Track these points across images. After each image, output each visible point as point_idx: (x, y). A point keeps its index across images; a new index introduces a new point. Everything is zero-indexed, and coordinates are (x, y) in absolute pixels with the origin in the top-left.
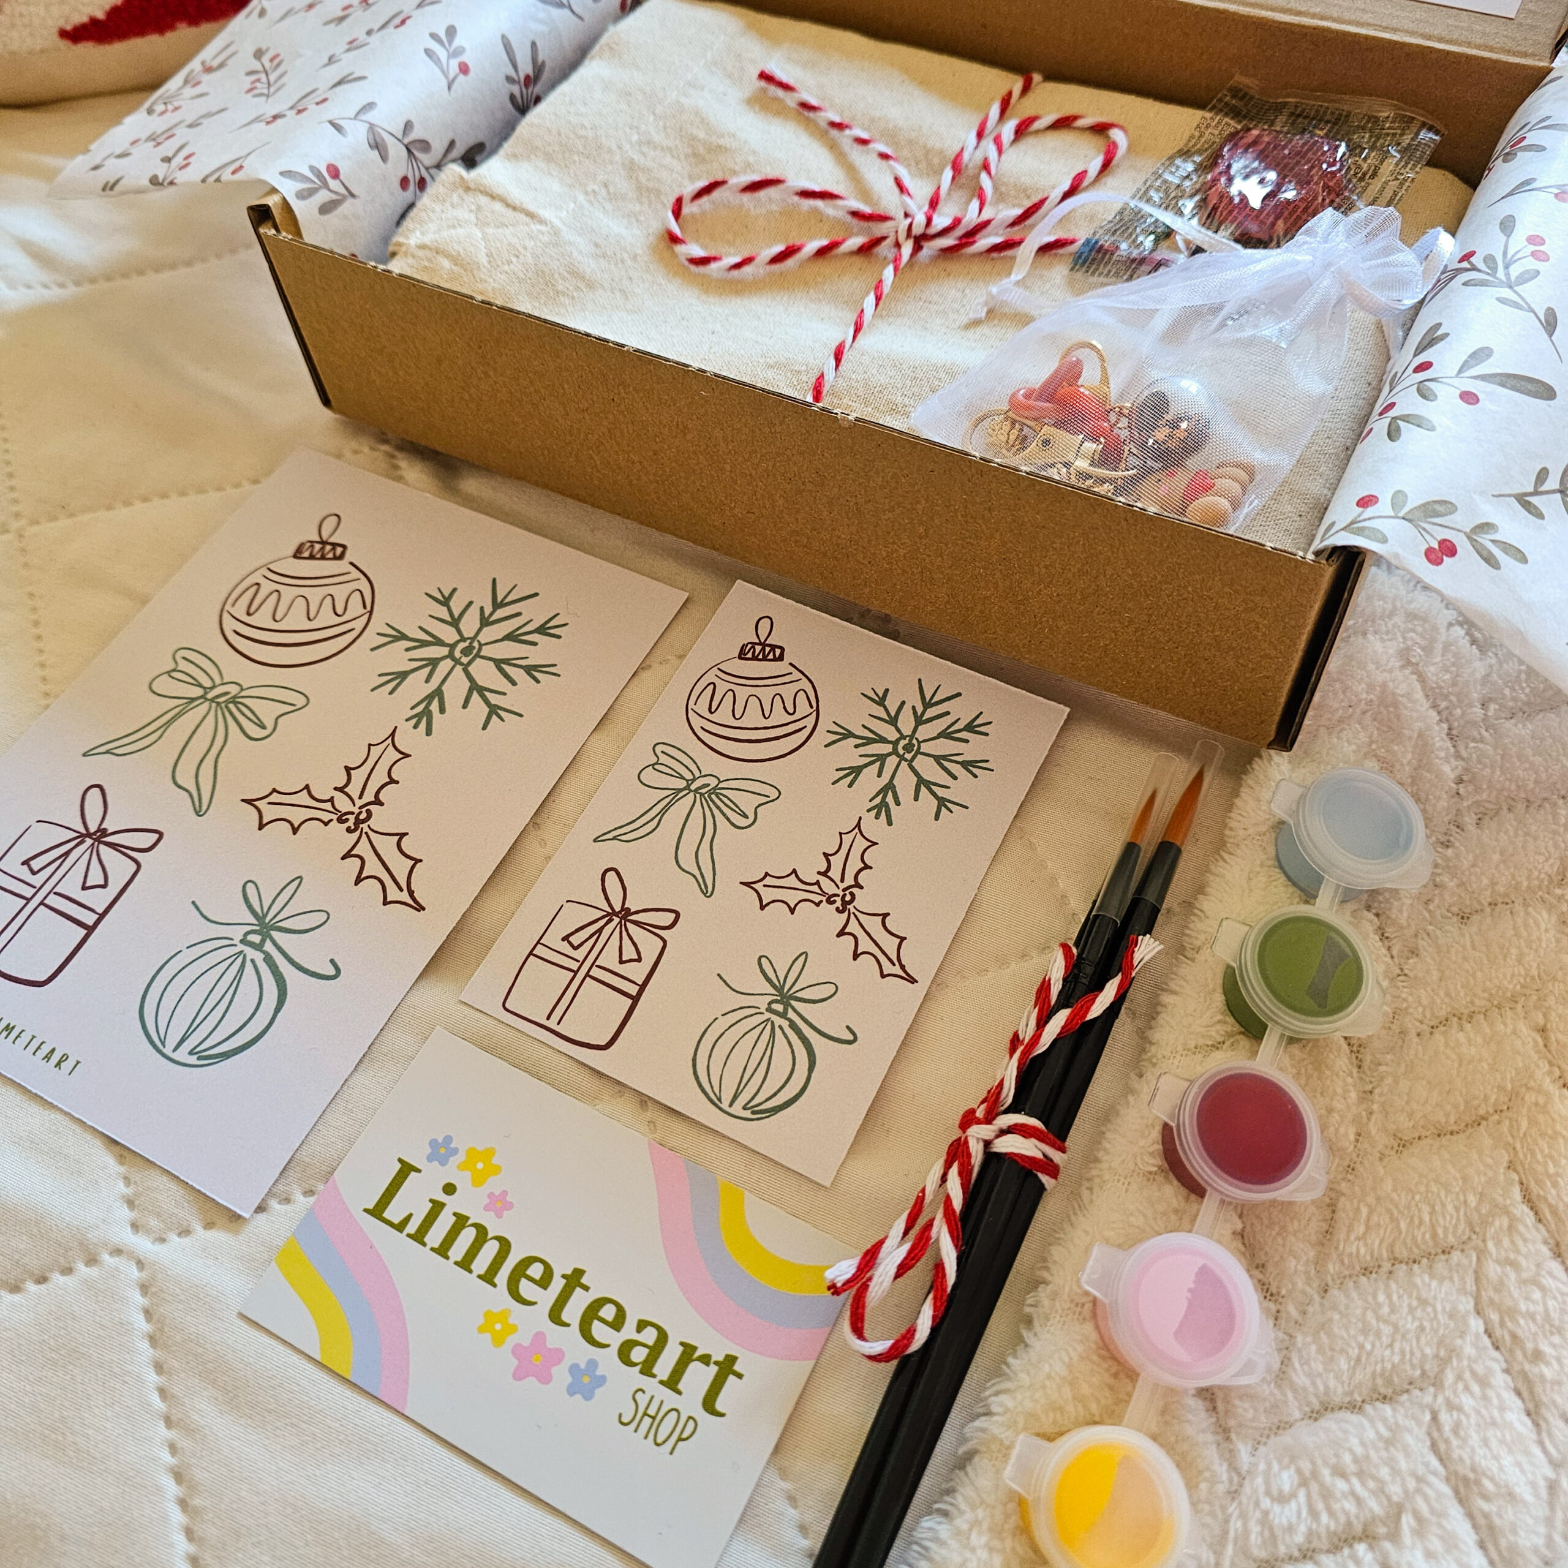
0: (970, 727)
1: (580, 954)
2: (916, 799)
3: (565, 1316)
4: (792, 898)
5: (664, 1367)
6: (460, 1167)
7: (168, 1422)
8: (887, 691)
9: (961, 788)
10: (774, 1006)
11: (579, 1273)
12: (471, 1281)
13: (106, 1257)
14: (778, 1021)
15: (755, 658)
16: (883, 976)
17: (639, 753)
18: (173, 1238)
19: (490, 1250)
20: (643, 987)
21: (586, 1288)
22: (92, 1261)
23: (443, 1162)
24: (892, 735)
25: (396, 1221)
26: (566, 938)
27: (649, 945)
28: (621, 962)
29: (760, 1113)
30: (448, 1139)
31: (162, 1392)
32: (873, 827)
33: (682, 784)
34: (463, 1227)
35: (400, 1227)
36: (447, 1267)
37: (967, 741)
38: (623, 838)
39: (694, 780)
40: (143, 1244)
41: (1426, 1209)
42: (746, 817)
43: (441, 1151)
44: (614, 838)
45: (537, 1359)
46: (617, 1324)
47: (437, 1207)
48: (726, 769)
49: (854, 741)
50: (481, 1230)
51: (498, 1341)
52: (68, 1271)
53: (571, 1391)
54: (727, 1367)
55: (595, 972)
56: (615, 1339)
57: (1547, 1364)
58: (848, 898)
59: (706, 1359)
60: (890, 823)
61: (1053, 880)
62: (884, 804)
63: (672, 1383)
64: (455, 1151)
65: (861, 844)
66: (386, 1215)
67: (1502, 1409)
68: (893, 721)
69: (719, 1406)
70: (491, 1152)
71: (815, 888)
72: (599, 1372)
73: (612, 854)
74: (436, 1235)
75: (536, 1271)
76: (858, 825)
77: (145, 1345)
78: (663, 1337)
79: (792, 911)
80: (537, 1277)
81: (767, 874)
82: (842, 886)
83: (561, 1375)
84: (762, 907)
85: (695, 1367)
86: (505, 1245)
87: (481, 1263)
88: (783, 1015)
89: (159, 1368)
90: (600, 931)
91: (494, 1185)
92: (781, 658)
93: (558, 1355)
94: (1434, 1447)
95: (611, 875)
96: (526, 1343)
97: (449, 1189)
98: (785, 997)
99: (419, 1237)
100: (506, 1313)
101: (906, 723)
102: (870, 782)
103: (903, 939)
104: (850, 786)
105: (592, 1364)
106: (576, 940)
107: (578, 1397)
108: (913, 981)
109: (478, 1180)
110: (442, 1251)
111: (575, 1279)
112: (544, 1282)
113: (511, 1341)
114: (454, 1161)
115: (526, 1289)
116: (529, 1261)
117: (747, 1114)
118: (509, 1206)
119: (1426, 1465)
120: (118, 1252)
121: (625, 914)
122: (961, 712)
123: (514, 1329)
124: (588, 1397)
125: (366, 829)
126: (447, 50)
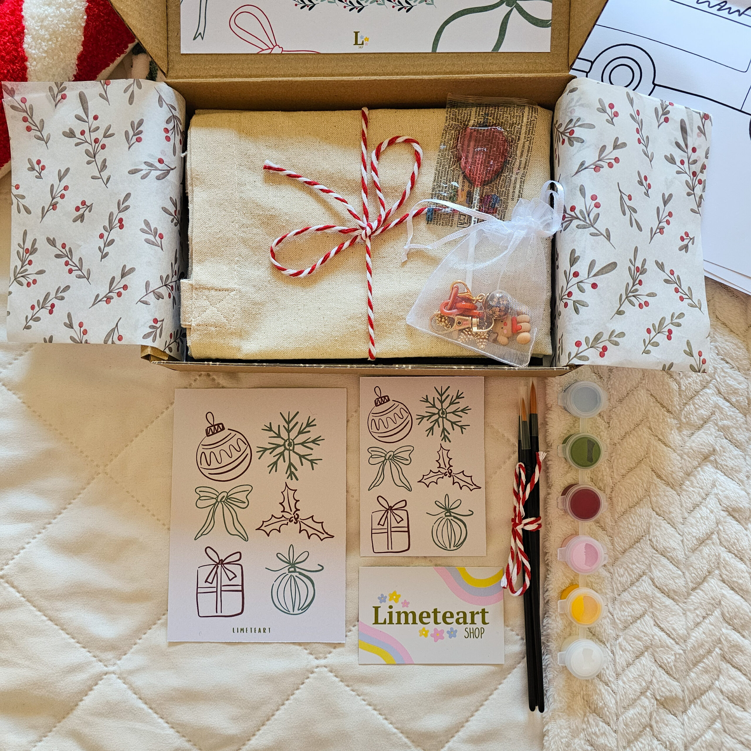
0: (458, 397)
1: (385, 526)
2: (454, 430)
3: (438, 621)
4: (434, 479)
5: (469, 620)
6: (390, 600)
7: (359, 695)
8: (427, 396)
9: (465, 419)
10: (447, 514)
11: (435, 610)
12: (411, 626)
13: (316, 670)
14: (450, 518)
15: (381, 404)
16: (471, 490)
17: (365, 455)
18: (328, 655)
19: (410, 616)
20: (408, 527)
21: (440, 612)
22: (312, 672)
23: (385, 601)
24: (436, 411)
25: (383, 622)
26: (379, 524)
27: (403, 514)
28: (398, 523)
29: (458, 546)
30: (382, 595)
31: (353, 690)
32: (446, 445)
33: (383, 459)
34: (400, 614)
35: (385, 623)
36: (403, 626)
37: (459, 402)
38: (376, 485)
39: (386, 455)
40: (322, 662)
41: (634, 493)
42: (408, 460)
43: (382, 599)
44: (374, 486)
45: (438, 635)
46: (452, 616)
47: (391, 613)
48: (393, 447)
49: (426, 419)
50: (405, 613)
51: (426, 636)
52: (308, 678)
53: (450, 637)
54: (484, 612)
55: (393, 530)
56: (453, 620)
57: (673, 513)
58: (450, 471)
59: (478, 613)
60: (450, 442)
61: (503, 435)
62: (445, 436)
63: (473, 622)
64: (386, 597)
65: (445, 452)
66: (379, 622)
67: (666, 530)
68: (434, 406)
69: (487, 622)
70: (395, 592)
71: (439, 473)
72: (454, 630)
73: (377, 491)
74: (395, 620)
75: (425, 615)
76: (441, 447)
77: (341, 683)
78: (465, 614)
79: (437, 483)
80: (426, 616)
81: (424, 476)
82: (447, 468)
83: (446, 635)
84: (428, 486)
85: (476, 616)
86: (414, 613)
87: (410, 620)
88: (450, 516)
89: (348, 686)
90: (387, 517)
91: (401, 600)
92: (389, 400)
93: (442, 631)
94: (653, 547)
95: (380, 498)
96: (433, 633)
97: (391, 607)
98: (448, 510)
99: (391, 622)
100: (424, 628)
101: (438, 404)
102: (438, 430)
103: (471, 477)
104: (432, 435)
105: (452, 629)
106: (382, 523)
107: (453, 638)
108: (480, 488)
109: (396, 601)
110: (399, 622)
111: (435, 612)
112: (429, 616)
113: (429, 634)
114: (387, 600)
115: (425, 620)
116: (421, 614)
117: (456, 548)
118: (408, 603)
119: (652, 552)
120: (317, 667)
121: (391, 508)
122: (453, 393)
123: (428, 631)
124: (455, 637)
125: (300, 520)
126: (152, 234)
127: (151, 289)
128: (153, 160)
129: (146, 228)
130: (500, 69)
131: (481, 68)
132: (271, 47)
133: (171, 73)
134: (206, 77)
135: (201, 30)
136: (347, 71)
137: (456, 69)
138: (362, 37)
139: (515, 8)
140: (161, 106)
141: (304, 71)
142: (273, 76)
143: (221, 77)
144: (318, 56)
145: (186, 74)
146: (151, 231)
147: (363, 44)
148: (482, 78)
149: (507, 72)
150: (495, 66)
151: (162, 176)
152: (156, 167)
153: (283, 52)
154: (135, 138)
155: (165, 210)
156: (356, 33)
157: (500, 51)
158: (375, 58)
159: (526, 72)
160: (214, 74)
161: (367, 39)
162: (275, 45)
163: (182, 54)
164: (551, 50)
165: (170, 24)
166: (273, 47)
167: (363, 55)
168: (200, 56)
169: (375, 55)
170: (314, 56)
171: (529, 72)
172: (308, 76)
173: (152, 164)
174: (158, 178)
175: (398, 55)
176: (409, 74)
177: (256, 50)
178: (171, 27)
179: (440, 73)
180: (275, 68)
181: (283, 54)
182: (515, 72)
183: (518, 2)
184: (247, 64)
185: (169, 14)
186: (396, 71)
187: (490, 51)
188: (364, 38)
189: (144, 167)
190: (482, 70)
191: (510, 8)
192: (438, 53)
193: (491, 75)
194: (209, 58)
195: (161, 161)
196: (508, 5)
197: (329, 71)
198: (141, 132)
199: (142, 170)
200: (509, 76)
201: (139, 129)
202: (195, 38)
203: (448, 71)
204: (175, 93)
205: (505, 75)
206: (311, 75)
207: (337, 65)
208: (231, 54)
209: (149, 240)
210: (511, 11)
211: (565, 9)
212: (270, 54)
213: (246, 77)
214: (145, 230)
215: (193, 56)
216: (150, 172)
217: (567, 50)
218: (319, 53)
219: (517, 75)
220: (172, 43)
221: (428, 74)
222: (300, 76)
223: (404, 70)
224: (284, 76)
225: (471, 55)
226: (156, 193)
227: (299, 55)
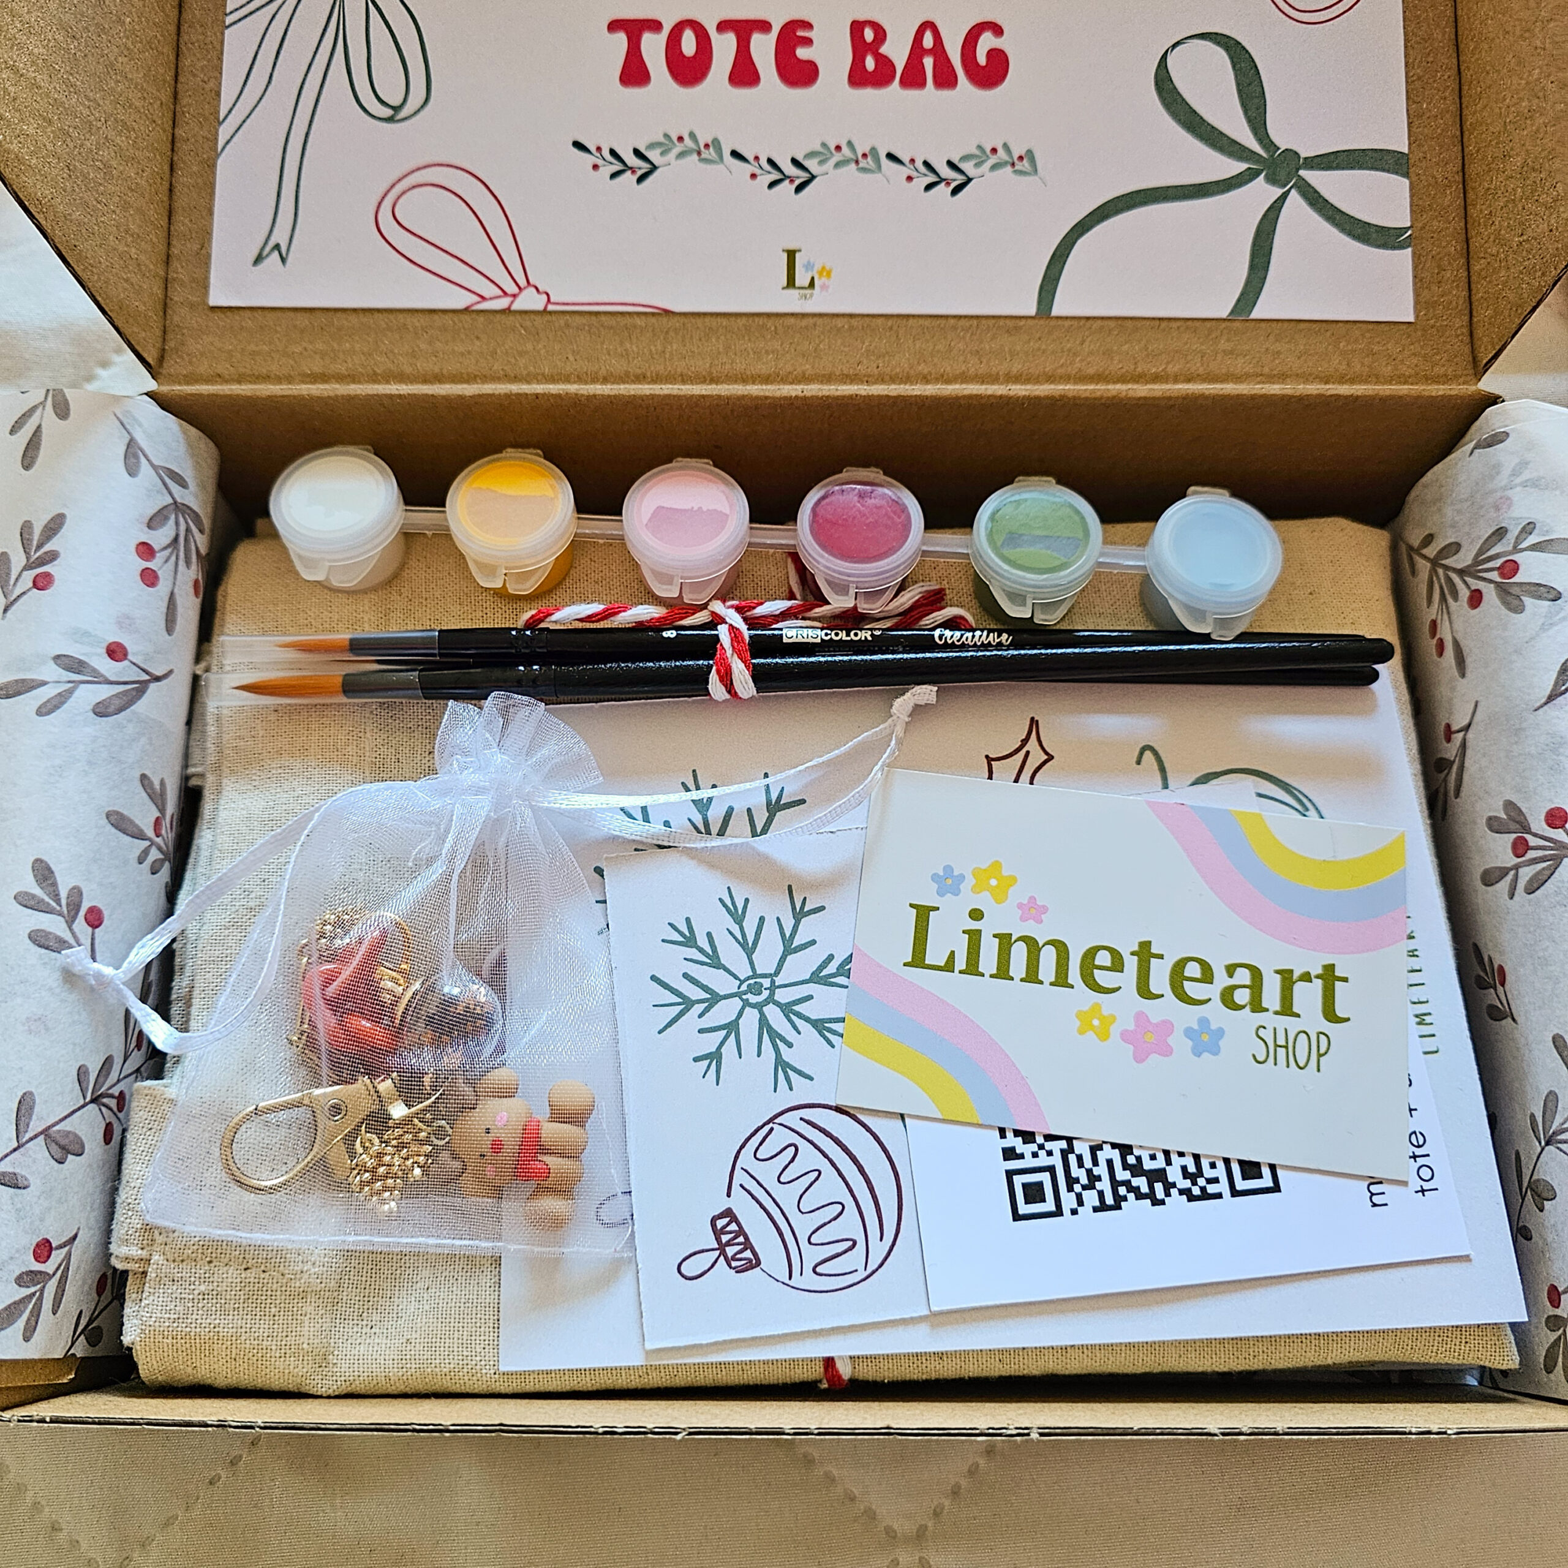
126: (60, 914)
127: (36, 1126)
128: (87, 649)
129: (37, 891)
130: (1259, 370)
131: (1196, 366)
132: (511, 288)
133: (171, 366)
134: (289, 380)
135: (280, 236)
136: (762, 368)
137: (1115, 366)
138: (809, 266)
139: (1294, 193)
140: (132, 471)
141: (618, 366)
142: (516, 379)
143: (341, 378)
144: (664, 320)
145: (223, 368)
146: (58, 902)
147: (812, 284)
148: (1203, 396)
149: (1282, 377)
150: (1241, 360)
151: (117, 703)
152: (95, 672)
153: (550, 308)
154: (29, 575)
155: (120, 822)
156: (791, 255)
157: (1256, 314)
158: (851, 328)
159: (1342, 380)
160: (317, 369)
161: (826, 272)
162: (522, 282)
163: (214, 309)
164: (1417, 317)
165: (179, 217)
166: (515, 290)
167: (811, 321)
168: (270, 315)
169: (854, 322)
170: (653, 320)
171: (1352, 381)
172: (634, 382)
173: (81, 663)
174: (101, 711)
175: (927, 323)
176: (964, 378)
177: (459, 300)
178: (182, 222)
179: (1067, 379)
180: (521, 354)
181: (550, 313)
182: (1306, 378)
183: (1302, 173)
184: (430, 343)
185: (178, 188)
186: (923, 368)
187: (1224, 313)
188: (818, 267)
189: (52, 672)
190: (1201, 371)
191: (1277, 192)
192: (1058, 318)
193: (1229, 388)
194: (302, 320)
195: (116, 652)
196: (1272, 180)
197: (701, 365)
198: (53, 556)
199: (44, 683)
200: (1290, 392)
201: (47, 548)
202: (259, 260)
203: (1091, 371)
204: (185, 433)
205: (1275, 389)
206: (640, 378)
207: (728, 348)
208: (378, 310)
209: (47, 934)
210: (1284, 197)
211: (1451, 198)
212: (507, 311)
213: (425, 381)
214: (33, 896)
215: (248, 313)
216: (70, 692)
217: (1466, 318)
218: (667, 312)
219: (1313, 388)
220: (180, 271)
221: (1028, 381)
222: (605, 380)
223: (947, 367)
224: (552, 379)
225: (1164, 324)
226: (90, 763)
227: (603, 318)
